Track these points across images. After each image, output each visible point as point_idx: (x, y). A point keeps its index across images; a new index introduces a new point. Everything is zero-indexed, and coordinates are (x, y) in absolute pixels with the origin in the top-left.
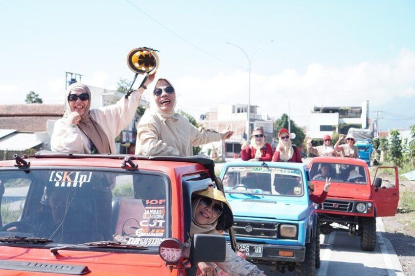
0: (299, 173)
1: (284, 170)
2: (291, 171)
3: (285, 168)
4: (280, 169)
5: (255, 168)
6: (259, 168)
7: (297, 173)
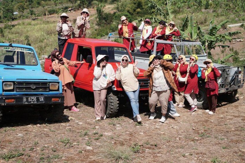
0: (32, 51)
1: (23, 49)
2: (27, 49)
3: (23, 48)
4: (20, 48)
5: (5, 47)
6: (7, 47)
7: (31, 51)
